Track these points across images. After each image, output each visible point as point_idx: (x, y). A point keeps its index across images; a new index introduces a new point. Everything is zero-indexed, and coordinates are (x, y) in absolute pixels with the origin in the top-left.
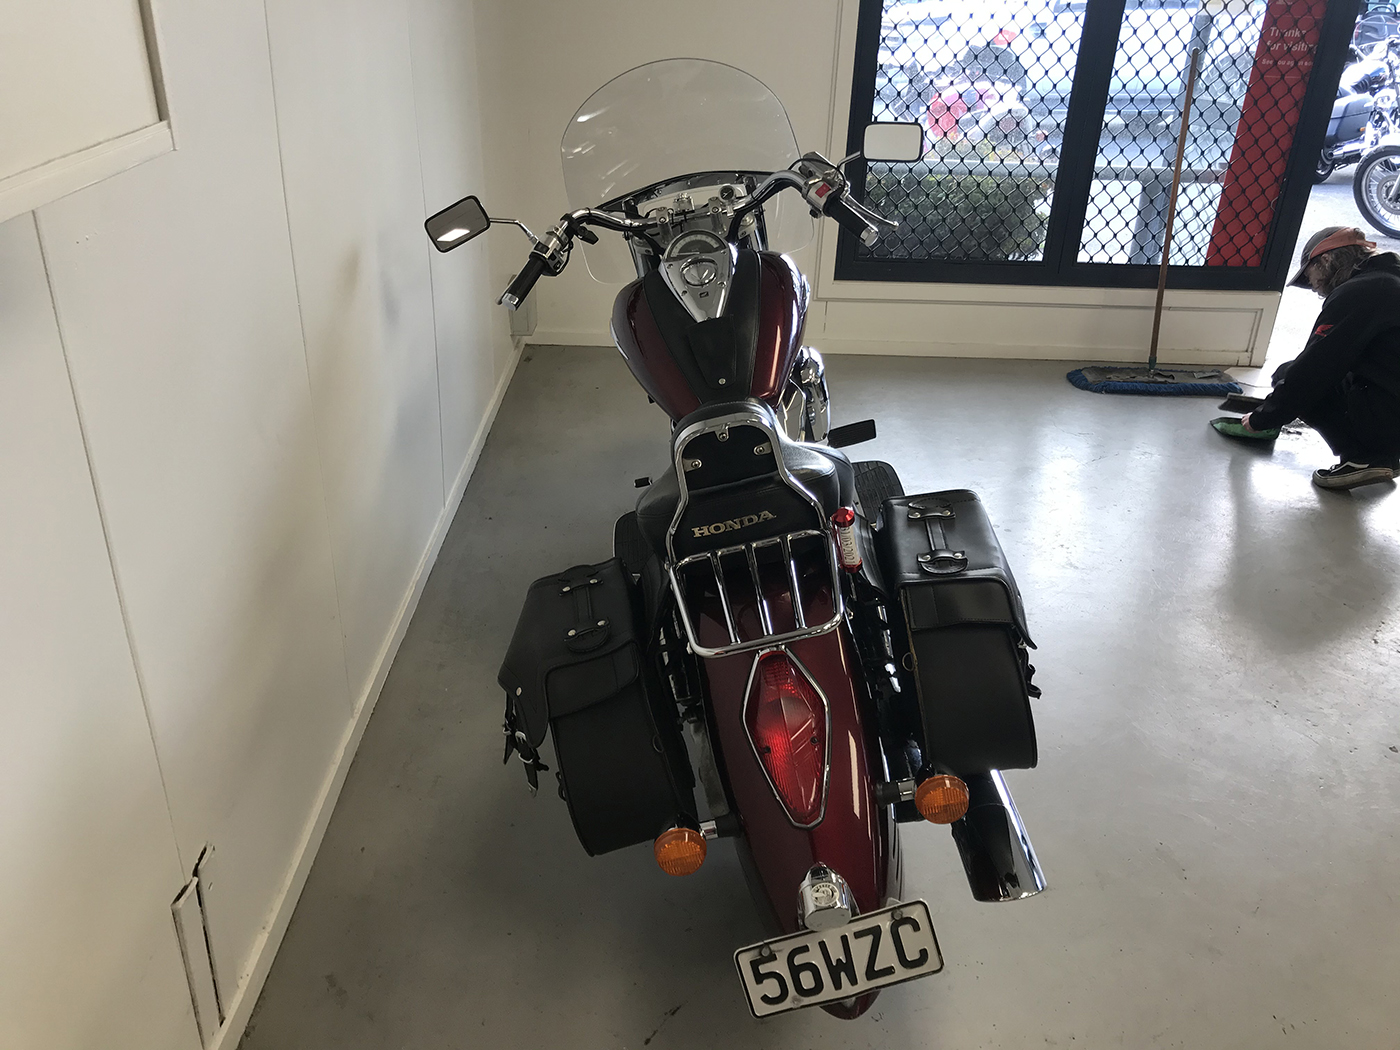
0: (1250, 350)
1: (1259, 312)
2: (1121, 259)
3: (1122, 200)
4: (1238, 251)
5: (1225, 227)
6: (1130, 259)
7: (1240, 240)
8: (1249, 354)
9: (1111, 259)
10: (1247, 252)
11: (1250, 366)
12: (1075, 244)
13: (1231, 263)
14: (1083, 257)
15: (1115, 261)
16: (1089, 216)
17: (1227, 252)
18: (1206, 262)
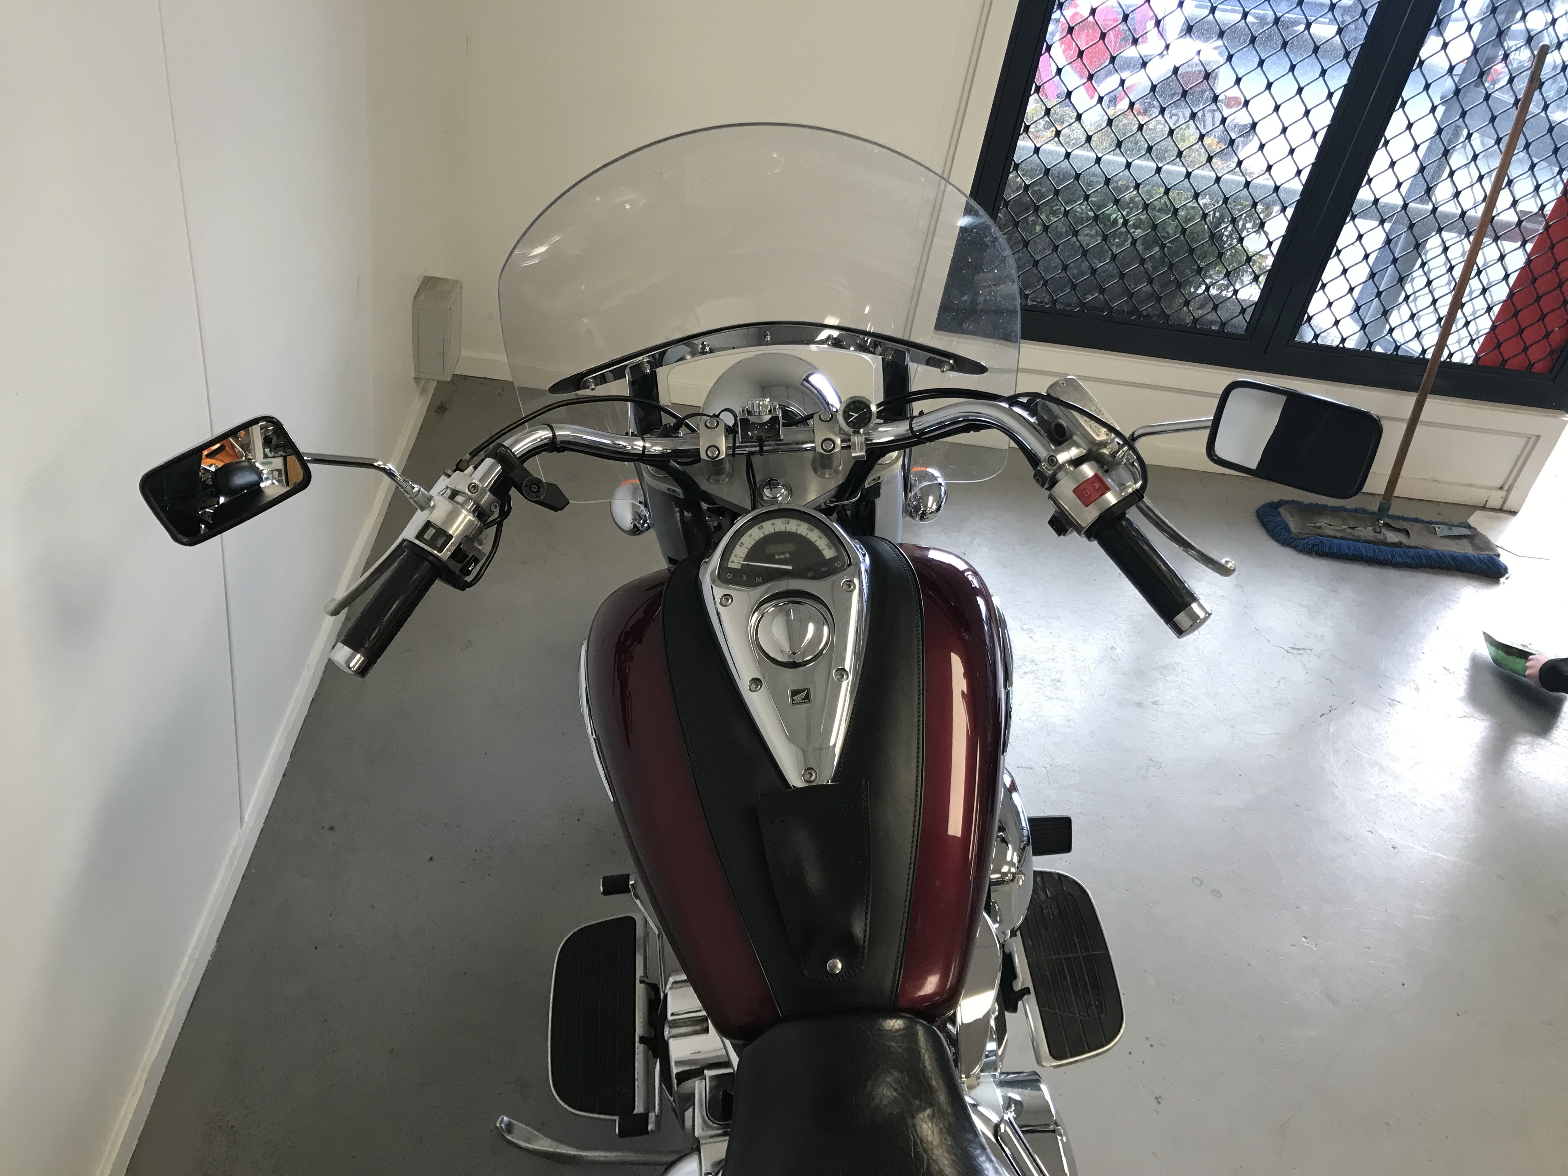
0: (1506, 487)
1: (1533, 439)
2: (1357, 342)
4: (1526, 349)
5: (1516, 314)
7: (1530, 336)
8: (1502, 493)
9: (1343, 340)
10: (1537, 353)
11: (1501, 510)
12: (1298, 315)
13: (1512, 364)
14: (1305, 334)
15: (1350, 344)
16: (1327, 276)
17: (1508, 350)
18: (1477, 359)
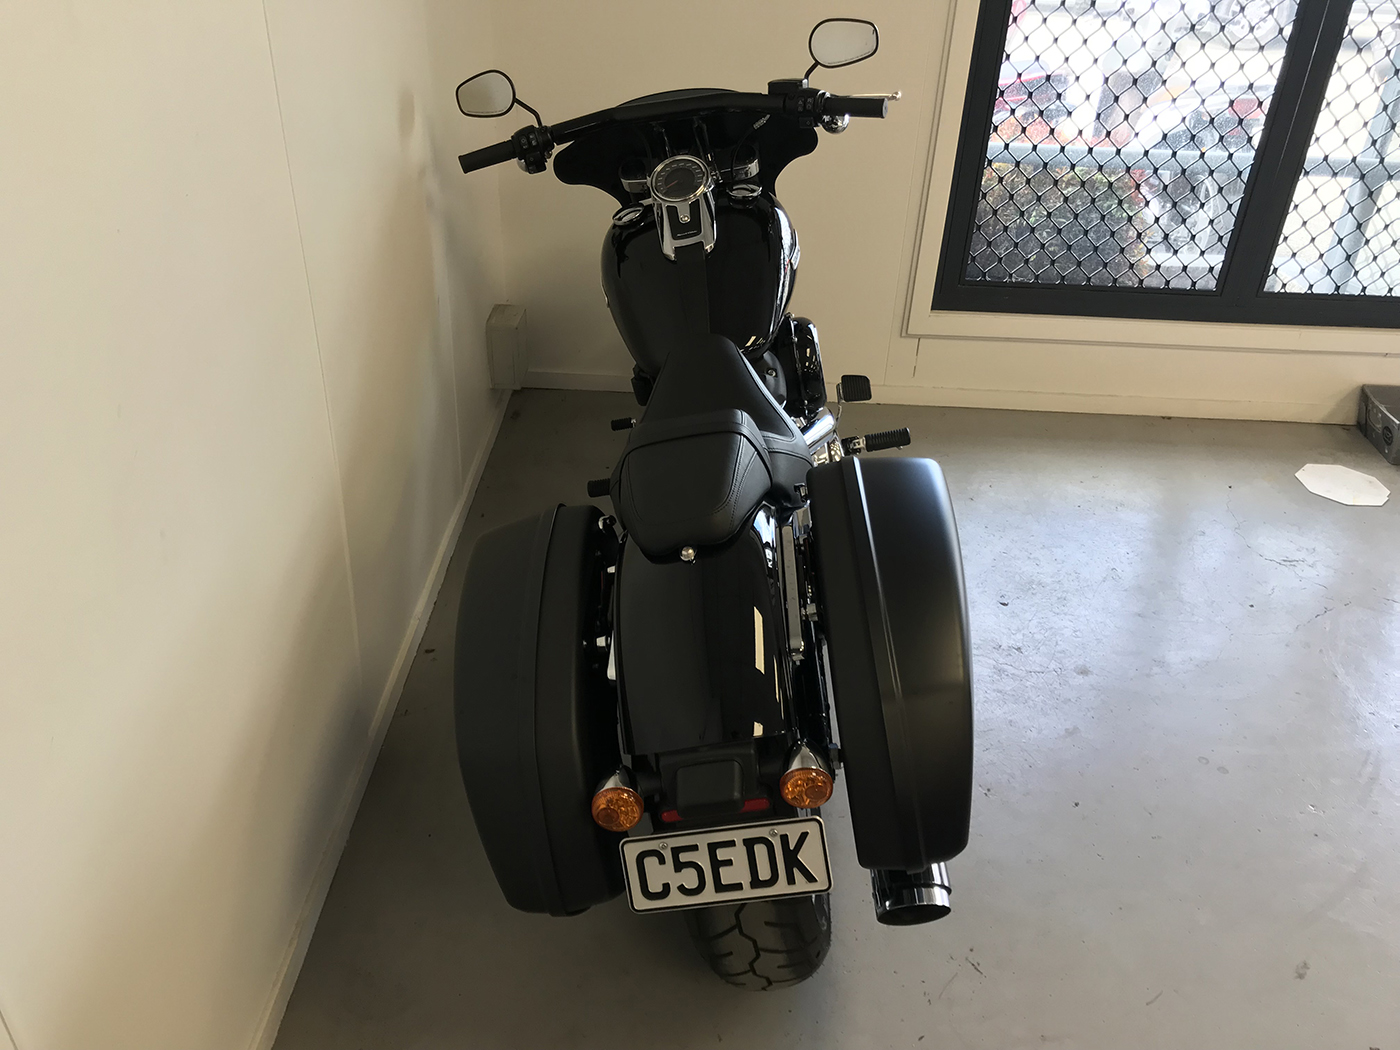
2: (1324, 287)
3: (1337, 208)
6: (1338, 288)
9: (1311, 287)
12: (1264, 267)
14: (1273, 285)
15: (1315, 290)
16: (1286, 230)
